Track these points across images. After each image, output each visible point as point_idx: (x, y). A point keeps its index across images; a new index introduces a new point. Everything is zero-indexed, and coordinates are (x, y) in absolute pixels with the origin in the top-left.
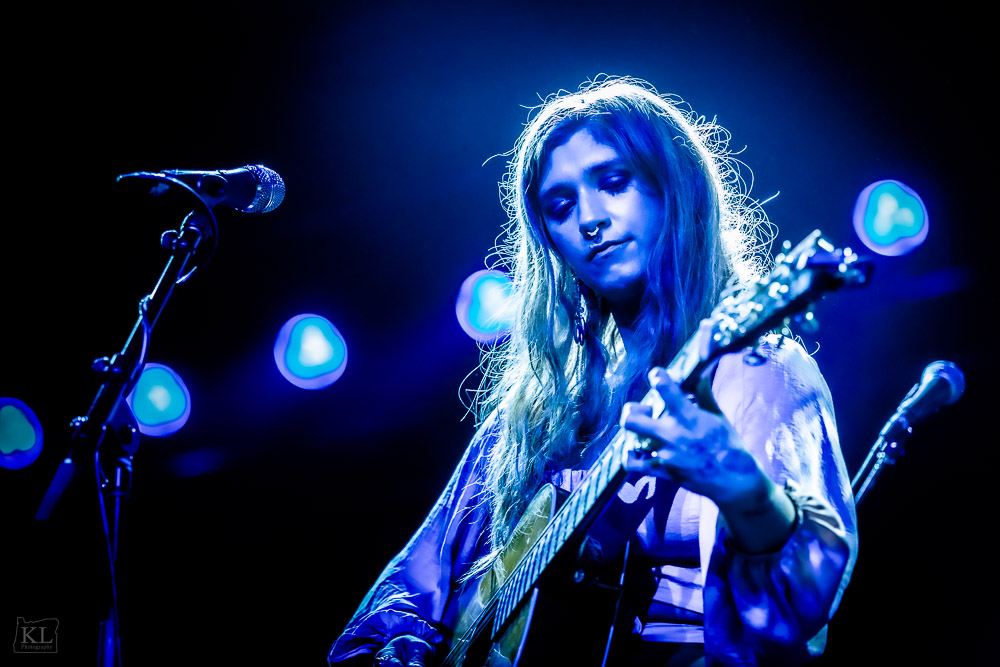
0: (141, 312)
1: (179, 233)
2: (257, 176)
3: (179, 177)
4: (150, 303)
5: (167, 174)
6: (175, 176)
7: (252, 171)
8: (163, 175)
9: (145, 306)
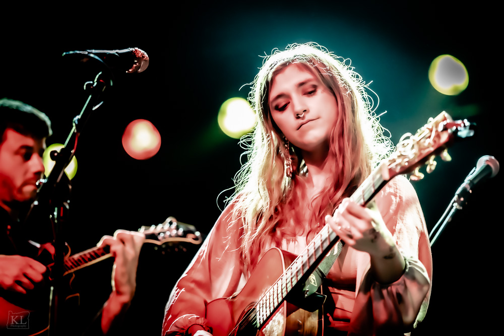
0: (74, 124)
1: (94, 83)
2: (135, 54)
3: (95, 54)
4: (79, 120)
5: (89, 53)
6: (93, 53)
7: (132, 51)
8: (86, 53)
9: (77, 122)
